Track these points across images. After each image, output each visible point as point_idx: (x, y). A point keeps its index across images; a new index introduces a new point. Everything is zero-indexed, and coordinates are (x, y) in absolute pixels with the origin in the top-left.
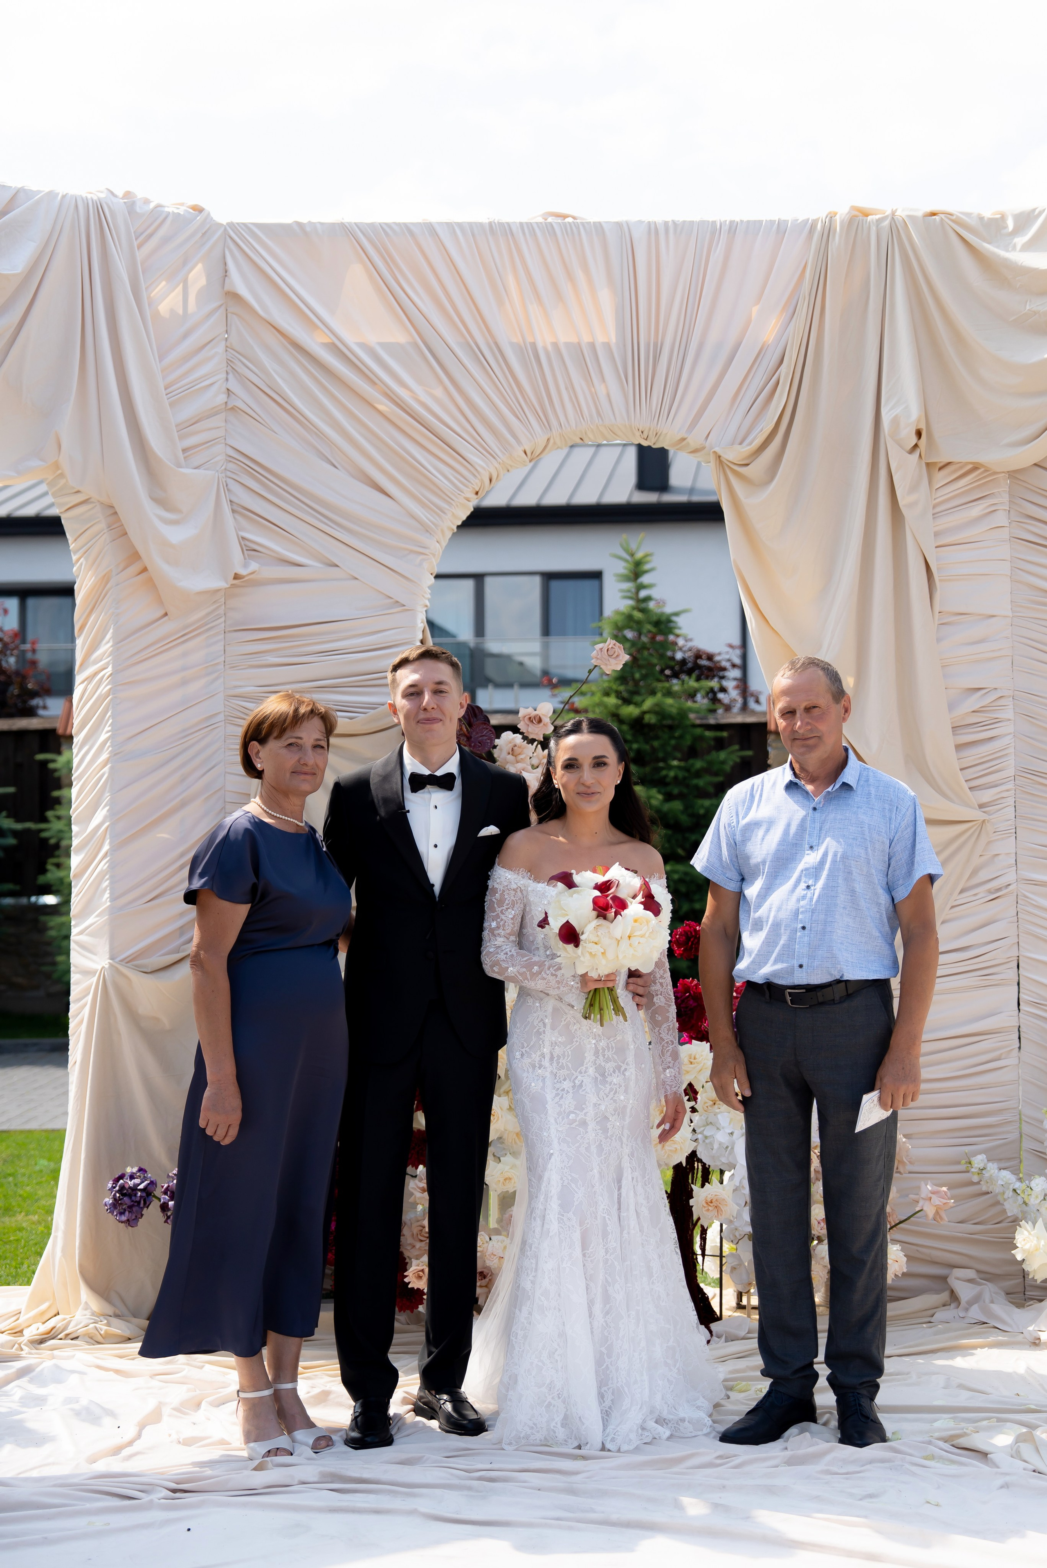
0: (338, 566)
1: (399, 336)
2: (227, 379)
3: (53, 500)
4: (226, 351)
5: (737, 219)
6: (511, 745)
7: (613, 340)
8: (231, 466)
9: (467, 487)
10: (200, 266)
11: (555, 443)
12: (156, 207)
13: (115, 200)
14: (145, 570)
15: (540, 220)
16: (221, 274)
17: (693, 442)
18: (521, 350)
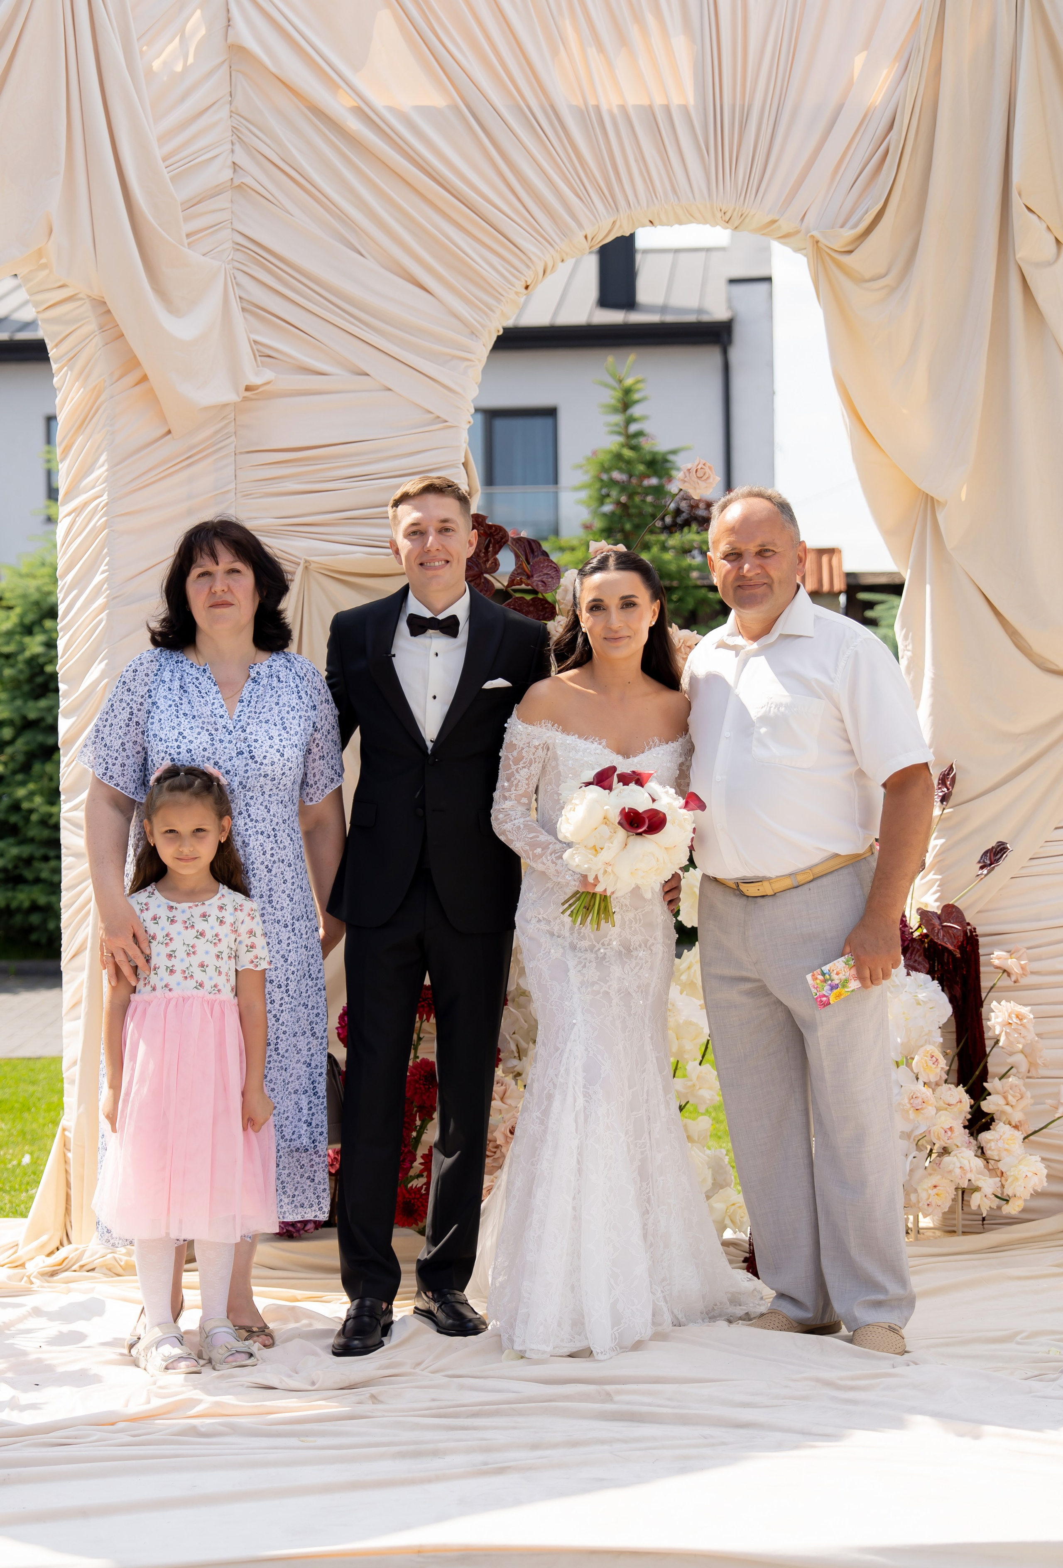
0: (368, 375)
2: (233, 151)
3: (28, 298)
4: (231, 116)
7: (691, 101)
8: (239, 256)
9: (519, 279)
10: (198, 13)
11: (621, 226)
14: (144, 378)
16: (225, 23)
17: (785, 225)
18: (582, 114)
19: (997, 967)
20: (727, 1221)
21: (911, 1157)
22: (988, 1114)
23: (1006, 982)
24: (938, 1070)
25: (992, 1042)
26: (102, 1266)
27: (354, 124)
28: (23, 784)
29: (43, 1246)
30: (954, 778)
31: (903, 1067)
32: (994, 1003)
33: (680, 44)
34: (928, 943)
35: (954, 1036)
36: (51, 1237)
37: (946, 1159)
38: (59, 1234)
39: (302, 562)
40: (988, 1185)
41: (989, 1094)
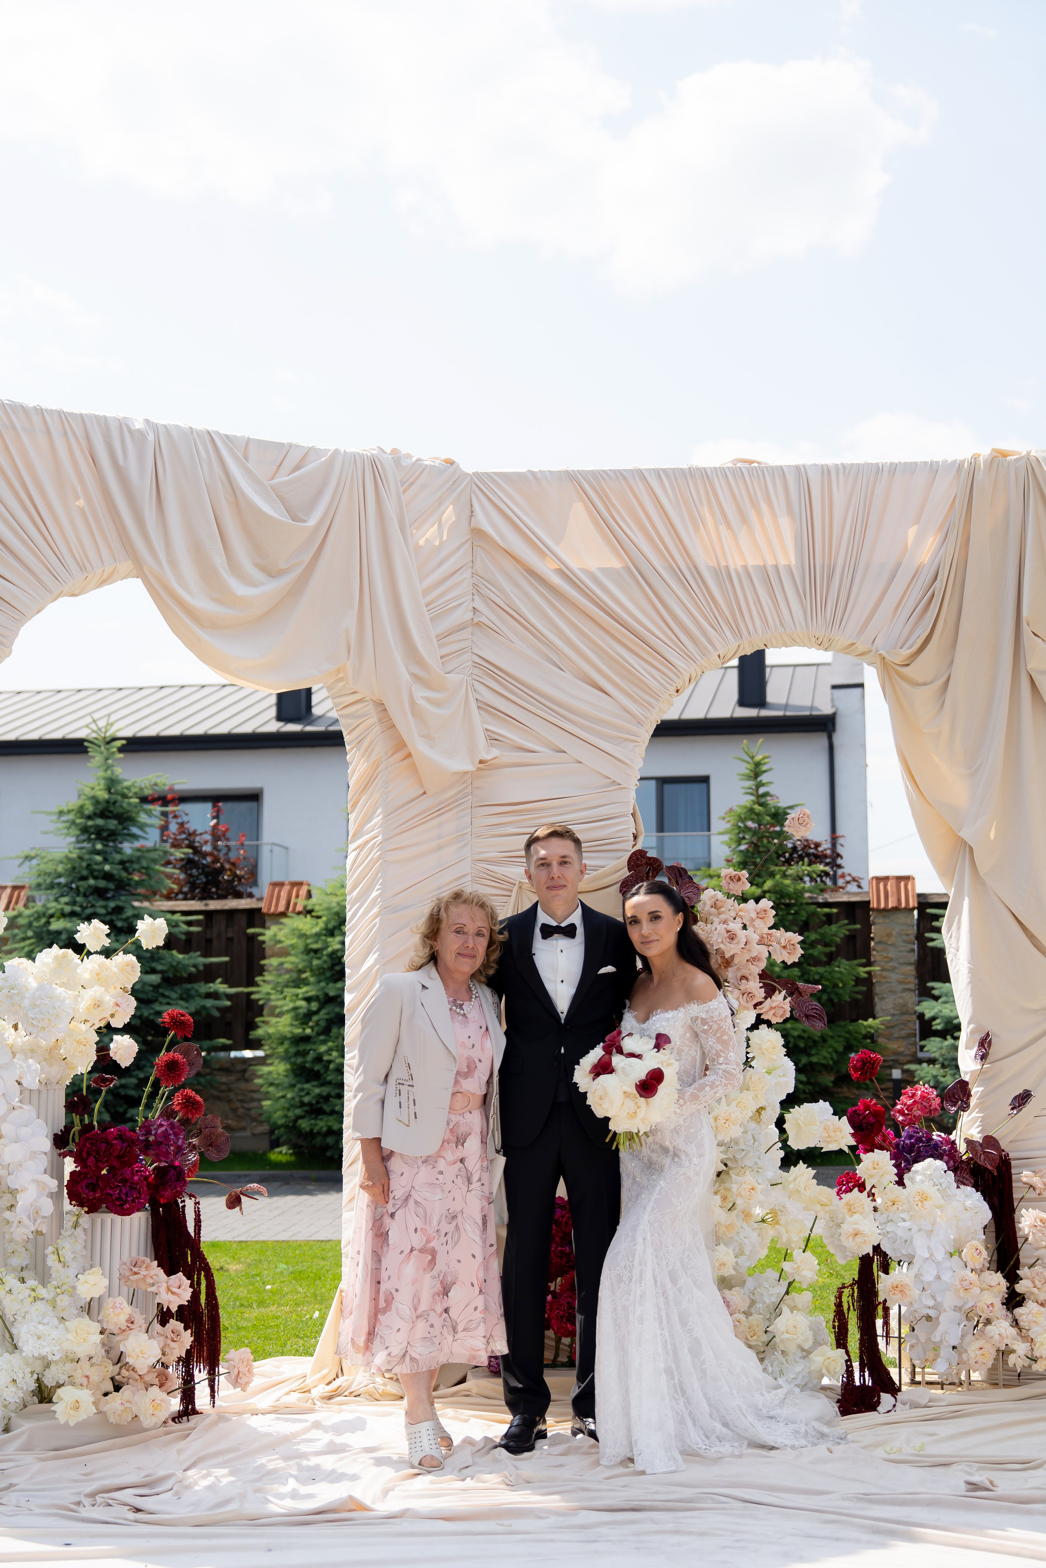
0: (565, 752)
1: (617, 564)
2: (473, 600)
4: (473, 576)
5: (896, 461)
6: (714, 900)
7: (793, 562)
8: (477, 671)
9: (672, 685)
10: (451, 507)
11: (744, 648)
12: (417, 461)
13: (384, 455)
14: (409, 755)
15: (731, 465)
16: (468, 513)
17: (861, 647)
18: (716, 572)
19: (1025, 1183)
20: (824, 1371)
21: (962, 1326)
22: (1021, 1294)
23: (1032, 1194)
24: (982, 1260)
25: (1023, 1240)
26: (365, 1393)
27: (556, 580)
28: (324, 1042)
29: (324, 1377)
30: (990, 1042)
31: (956, 1257)
32: (1024, 1210)
33: (785, 522)
34: (974, 1164)
35: (994, 1235)
36: (329, 1370)
37: (989, 1327)
38: (336, 1369)
39: (517, 883)
40: (1021, 1348)
41: (1021, 1279)
